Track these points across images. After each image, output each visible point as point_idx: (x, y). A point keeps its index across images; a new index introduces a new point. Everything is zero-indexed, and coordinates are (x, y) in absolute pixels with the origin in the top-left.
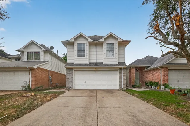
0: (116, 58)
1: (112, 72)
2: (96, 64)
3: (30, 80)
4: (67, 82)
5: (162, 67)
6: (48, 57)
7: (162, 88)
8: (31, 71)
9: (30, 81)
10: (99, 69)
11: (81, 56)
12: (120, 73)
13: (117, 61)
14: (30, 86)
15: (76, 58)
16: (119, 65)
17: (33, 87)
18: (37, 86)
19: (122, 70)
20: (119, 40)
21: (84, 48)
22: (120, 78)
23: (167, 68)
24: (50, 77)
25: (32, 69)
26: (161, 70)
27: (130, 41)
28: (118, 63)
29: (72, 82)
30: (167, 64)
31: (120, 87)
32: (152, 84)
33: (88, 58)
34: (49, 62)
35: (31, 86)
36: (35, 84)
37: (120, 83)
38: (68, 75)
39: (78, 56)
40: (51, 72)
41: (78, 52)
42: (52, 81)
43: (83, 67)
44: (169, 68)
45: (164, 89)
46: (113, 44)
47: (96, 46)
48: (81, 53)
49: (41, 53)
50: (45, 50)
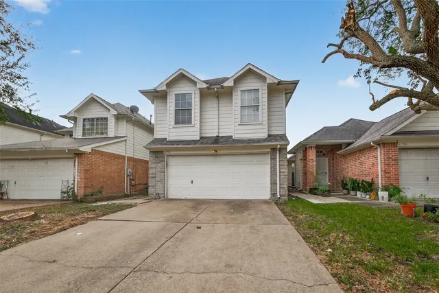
0: (264, 123)
1: (255, 158)
2: (217, 140)
3: (74, 178)
4: (151, 182)
5: (381, 143)
6: (125, 129)
7: (383, 198)
8: (77, 159)
9: (74, 181)
10: (222, 152)
11: (183, 122)
12: (273, 159)
13: (266, 131)
14: (74, 190)
15: (171, 127)
16: (270, 141)
17: (80, 193)
18: (89, 191)
19: (278, 152)
21: (190, 104)
22: (273, 173)
25: (79, 154)
26: (379, 149)
27: (295, 83)
28: (269, 136)
29: (164, 181)
30: (394, 134)
31: (274, 194)
32: (357, 186)
33: (198, 126)
34: (126, 138)
35: (76, 191)
36: (85, 187)
37: (273, 183)
38: (153, 166)
39: (176, 124)
40: (130, 159)
41: (177, 112)
42: (134, 180)
43: (185, 146)
44: (400, 145)
45: (386, 201)
46: (257, 91)
47: (218, 97)
48: (183, 117)
49: (109, 119)
50: (116, 113)
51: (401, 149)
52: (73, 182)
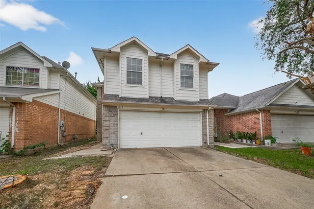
0: (197, 90)
1: (191, 116)
2: (163, 100)
3: (10, 129)
4: (105, 134)
5: (263, 110)
6: (58, 82)
8: (14, 109)
9: (10, 133)
10: (168, 110)
11: (135, 83)
12: (204, 117)
13: (198, 96)
14: (10, 144)
15: (123, 85)
16: (203, 104)
17: (18, 145)
18: (29, 143)
19: (207, 113)
20: (202, 60)
21: (140, 68)
22: (204, 127)
23: (269, 111)
24: (61, 122)
25: (17, 104)
26: (260, 114)
27: (216, 65)
28: (200, 100)
29: (116, 132)
30: (269, 105)
33: (147, 87)
35: (13, 144)
36: (25, 139)
38: (108, 119)
39: (128, 83)
40: (64, 112)
41: (129, 73)
42: (65, 131)
43: (138, 103)
45: (270, 145)
46: (192, 66)
47: (161, 66)
48: (134, 77)
50: (50, 65)
51: (272, 114)
52: (8, 134)
